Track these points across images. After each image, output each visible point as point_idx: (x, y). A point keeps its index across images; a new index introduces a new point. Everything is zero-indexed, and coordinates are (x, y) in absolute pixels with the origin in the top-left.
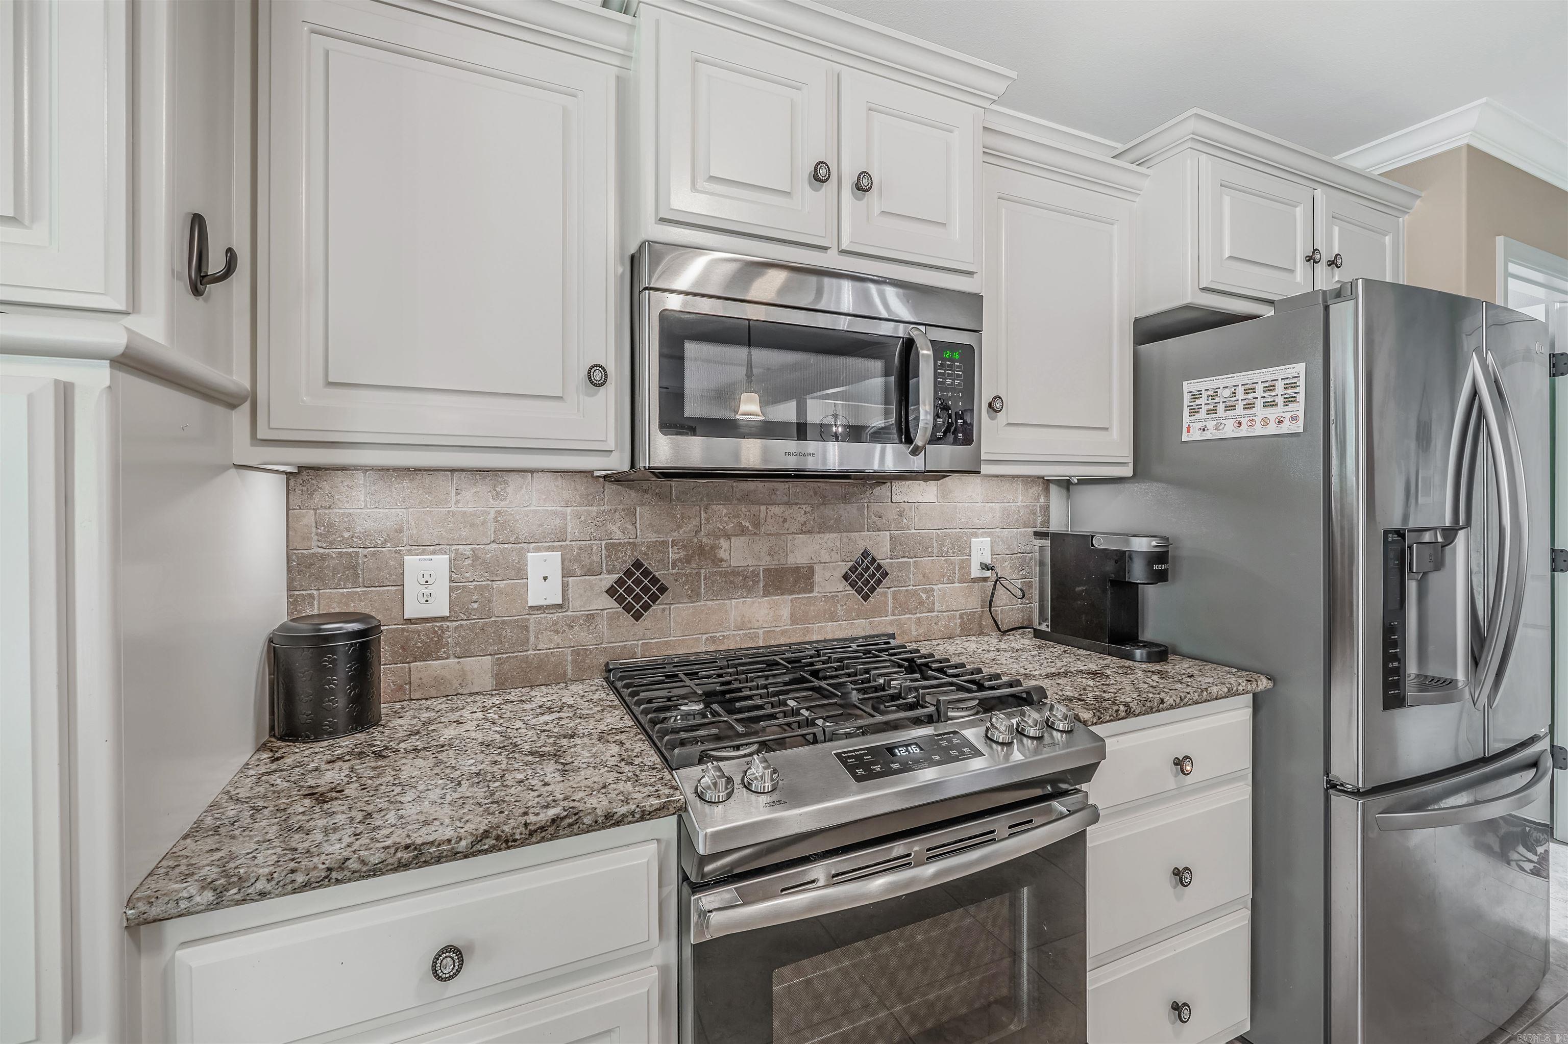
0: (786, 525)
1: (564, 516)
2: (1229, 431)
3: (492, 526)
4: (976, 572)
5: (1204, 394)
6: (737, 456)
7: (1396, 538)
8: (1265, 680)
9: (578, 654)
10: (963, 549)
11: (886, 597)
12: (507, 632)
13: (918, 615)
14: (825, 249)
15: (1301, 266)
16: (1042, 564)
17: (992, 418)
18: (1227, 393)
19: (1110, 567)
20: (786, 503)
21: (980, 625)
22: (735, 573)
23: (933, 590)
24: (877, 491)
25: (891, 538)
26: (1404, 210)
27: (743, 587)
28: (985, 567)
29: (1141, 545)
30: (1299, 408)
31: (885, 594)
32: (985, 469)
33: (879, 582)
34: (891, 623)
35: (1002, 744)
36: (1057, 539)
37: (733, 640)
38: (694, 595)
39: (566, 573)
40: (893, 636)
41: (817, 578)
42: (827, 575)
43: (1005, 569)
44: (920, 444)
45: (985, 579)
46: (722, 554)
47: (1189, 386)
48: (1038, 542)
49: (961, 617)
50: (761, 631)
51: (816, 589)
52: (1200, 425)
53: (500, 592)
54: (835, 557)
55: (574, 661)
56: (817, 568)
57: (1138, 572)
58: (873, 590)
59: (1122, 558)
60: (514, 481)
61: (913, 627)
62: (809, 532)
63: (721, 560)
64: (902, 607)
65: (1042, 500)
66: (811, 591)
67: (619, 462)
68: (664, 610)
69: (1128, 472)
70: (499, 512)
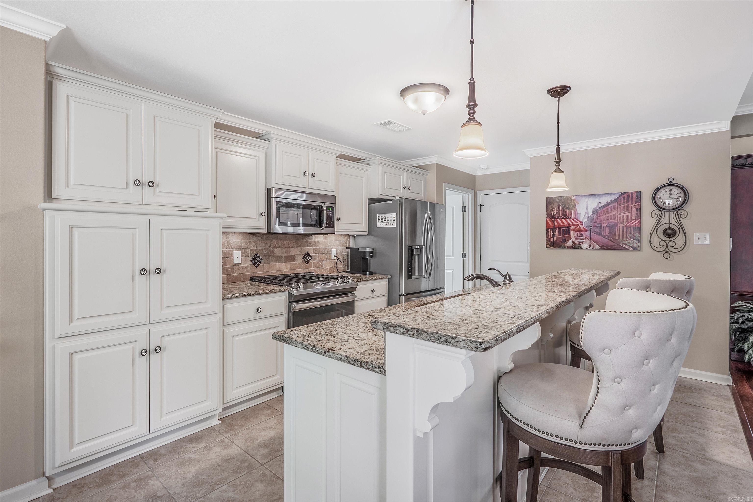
0: (289, 246)
1: (241, 242)
2: (385, 226)
3: (226, 245)
4: (333, 258)
5: (381, 217)
6: (287, 230)
7: (410, 247)
8: (389, 276)
9: (244, 275)
10: (330, 252)
11: (312, 263)
12: (229, 269)
13: (319, 268)
14: (305, 188)
15: (402, 189)
16: (348, 256)
17: (338, 222)
18: (384, 218)
19: (362, 255)
20: (289, 240)
21: (334, 271)
22: (278, 257)
23: (323, 262)
24: (310, 237)
25: (313, 249)
26: (426, 175)
27: (280, 260)
28: (335, 256)
29: (368, 249)
30: (395, 222)
31: (312, 262)
32: (336, 233)
33: (310, 260)
34: (313, 270)
35: (340, 283)
36: (351, 249)
37: (278, 273)
38: (269, 262)
39: (242, 256)
40: (314, 272)
41: (296, 258)
42: (298, 258)
43: (340, 257)
44: (323, 228)
45: (335, 259)
46: (275, 252)
47: (378, 215)
48: (347, 250)
49: (329, 269)
50: (283, 271)
51: (296, 261)
52: (380, 224)
53: (228, 260)
54: (300, 253)
55: (243, 277)
56: (296, 256)
57: (367, 256)
58: (309, 261)
59: (365, 252)
60: (231, 234)
61: (318, 271)
62: (294, 247)
63: (275, 254)
64: (315, 266)
65: (348, 240)
66: (295, 262)
67: (265, 231)
68: (262, 265)
69: (367, 233)
70: (227, 242)
